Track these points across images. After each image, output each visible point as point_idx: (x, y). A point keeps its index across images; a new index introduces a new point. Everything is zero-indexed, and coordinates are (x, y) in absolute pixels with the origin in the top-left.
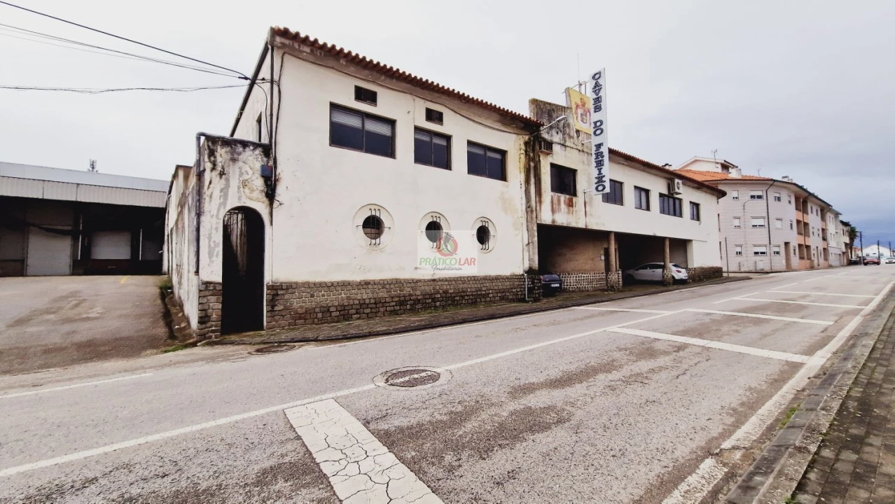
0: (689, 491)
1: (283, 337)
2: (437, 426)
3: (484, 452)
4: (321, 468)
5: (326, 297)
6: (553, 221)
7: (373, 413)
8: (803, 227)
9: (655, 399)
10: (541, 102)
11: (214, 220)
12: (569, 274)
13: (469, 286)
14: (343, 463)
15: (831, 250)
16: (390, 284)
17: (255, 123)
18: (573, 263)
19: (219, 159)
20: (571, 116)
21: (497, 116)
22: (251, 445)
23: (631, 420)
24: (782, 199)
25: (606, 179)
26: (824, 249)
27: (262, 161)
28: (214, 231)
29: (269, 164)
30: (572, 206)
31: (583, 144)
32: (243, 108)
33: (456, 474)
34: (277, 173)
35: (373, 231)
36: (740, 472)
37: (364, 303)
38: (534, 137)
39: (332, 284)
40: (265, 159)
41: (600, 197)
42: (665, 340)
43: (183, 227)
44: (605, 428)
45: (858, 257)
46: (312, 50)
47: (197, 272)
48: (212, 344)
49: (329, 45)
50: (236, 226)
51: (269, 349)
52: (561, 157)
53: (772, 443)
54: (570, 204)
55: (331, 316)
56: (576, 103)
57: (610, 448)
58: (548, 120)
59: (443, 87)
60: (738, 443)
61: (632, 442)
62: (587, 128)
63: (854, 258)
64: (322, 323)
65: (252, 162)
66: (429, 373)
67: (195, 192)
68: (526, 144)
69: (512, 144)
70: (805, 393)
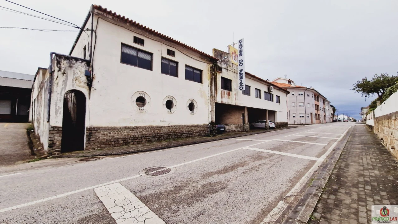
0: (274, 215)
1: (94, 154)
2: (168, 193)
3: (189, 203)
4: (112, 216)
5: (117, 134)
6: (222, 102)
7: (138, 188)
8: (317, 107)
9: (261, 177)
10: (218, 50)
11: (59, 96)
12: (228, 124)
13: (185, 129)
14: (123, 213)
15: (327, 116)
16: (148, 128)
17: (83, 50)
18: (230, 119)
19: (62, 66)
20: (230, 57)
21: (199, 55)
22: (75, 207)
23: (252, 186)
24: (310, 95)
25: (244, 85)
26: (324, 116)
27: (86, 68)
28: (59, 102)
29: (89, 70)
30: (230, 95)
31: (234, 69)
32: (76, 42)
33: (177, 214)
34: (93, 74)
35: (141, 103)
36: (293, 205)
37: (136, 137)
38: (214, 65)
39: (120, 128)
40: (87, 67)
41: (241, 92)
42: (266, 152)
43: (41, 99)
44: (241, 190)
45: (336, 119)
46: (113, 18)
47: (48, 122)
48: (55, 157)
49: (122, 16)
50: (71, 100)
51: (87, 159)
52: (226, 74)
53: (305, 193)
54: (229, 95)
55: (119, 143)
56: (232, 52)
57: (243, 198)
58: (221, 58)
59: (175, 40)
60: (292, 194)
61: (252, 196)
62: (236, 62)
63: (335, 120)
64: (115, 147)
65: (81, 68)
66: (166, 169)
67: (48, 82)
68: (211, 68)
69: (205, 67)
70: (317, 173)
